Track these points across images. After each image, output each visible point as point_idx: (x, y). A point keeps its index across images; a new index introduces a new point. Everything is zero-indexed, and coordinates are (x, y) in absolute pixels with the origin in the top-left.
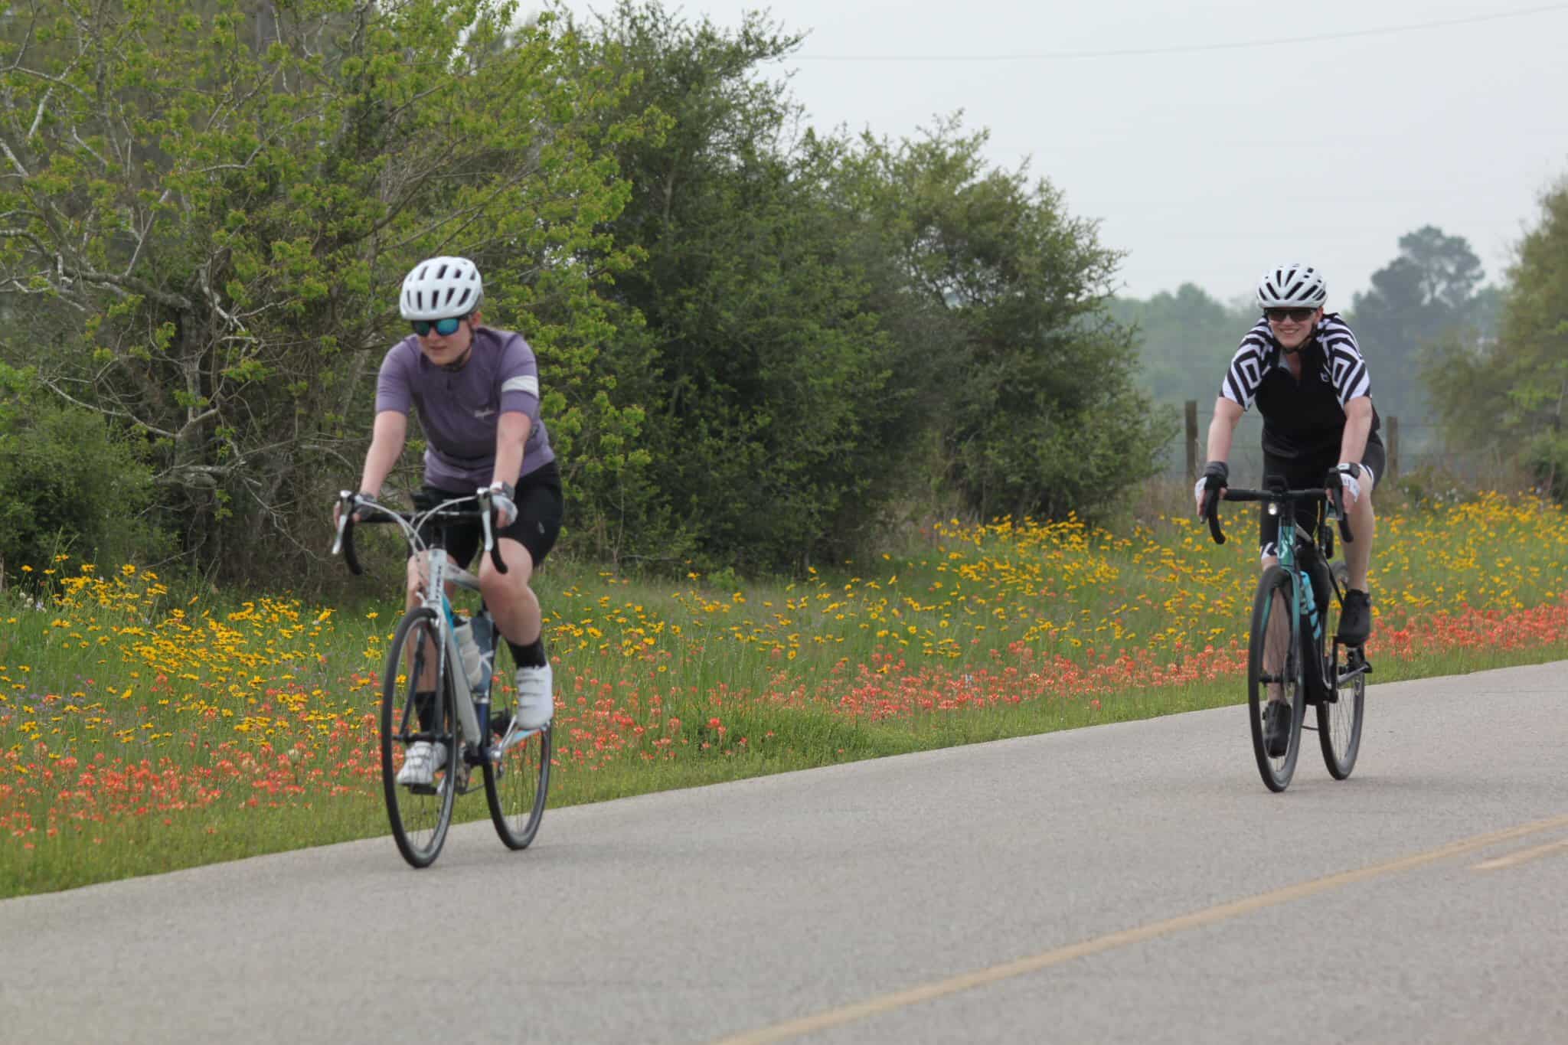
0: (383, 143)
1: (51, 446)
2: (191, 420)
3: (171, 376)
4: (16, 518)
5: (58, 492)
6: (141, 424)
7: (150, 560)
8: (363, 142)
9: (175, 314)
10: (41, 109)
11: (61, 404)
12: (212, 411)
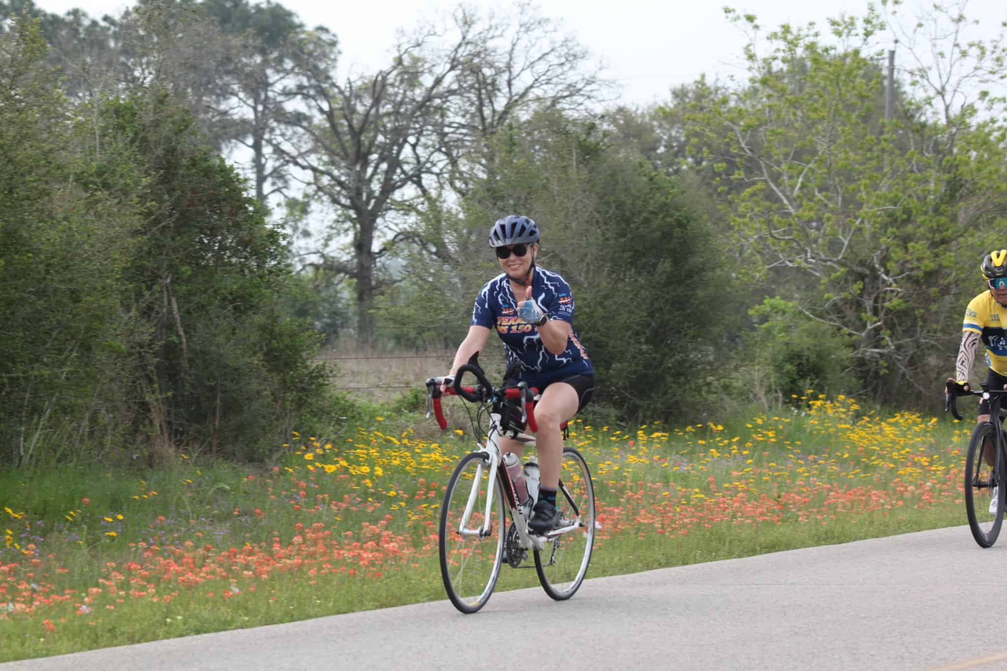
0: (961, 197)
1: (805, 339)
2: (869, 327)
3: (858, 305)
4: (788, 372)
5: (808, 360)
6: (845, 329)
7: (849, 394)
8: (952, 197)
9: (861, 277)
10: (800, 180)
11: (809, 319)
12: (879, 323)
